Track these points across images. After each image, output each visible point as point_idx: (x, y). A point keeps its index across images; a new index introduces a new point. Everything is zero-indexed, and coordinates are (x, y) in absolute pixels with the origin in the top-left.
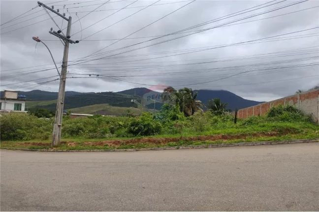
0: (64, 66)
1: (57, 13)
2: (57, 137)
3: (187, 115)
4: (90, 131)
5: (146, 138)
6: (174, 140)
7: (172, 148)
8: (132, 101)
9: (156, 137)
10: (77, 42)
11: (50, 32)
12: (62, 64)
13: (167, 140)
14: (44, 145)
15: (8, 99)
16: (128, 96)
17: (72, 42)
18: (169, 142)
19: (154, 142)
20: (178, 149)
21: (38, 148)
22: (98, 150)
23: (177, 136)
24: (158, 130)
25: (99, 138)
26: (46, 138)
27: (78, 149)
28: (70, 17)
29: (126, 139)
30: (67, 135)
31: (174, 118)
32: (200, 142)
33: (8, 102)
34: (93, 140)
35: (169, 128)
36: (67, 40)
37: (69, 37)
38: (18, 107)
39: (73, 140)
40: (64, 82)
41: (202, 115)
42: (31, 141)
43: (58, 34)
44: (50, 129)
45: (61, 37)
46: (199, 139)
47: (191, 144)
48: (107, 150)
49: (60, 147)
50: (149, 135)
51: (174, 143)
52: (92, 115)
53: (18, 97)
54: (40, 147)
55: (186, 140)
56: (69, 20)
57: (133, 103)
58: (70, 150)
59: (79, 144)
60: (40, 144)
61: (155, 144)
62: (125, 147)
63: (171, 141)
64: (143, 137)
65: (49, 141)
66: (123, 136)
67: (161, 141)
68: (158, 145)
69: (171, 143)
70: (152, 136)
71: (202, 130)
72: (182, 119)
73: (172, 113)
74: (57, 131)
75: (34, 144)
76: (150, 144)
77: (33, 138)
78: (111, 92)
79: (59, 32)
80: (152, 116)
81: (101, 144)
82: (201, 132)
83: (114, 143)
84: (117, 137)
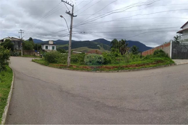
0: (71, 28)
1: (68, 4)
2: (69, 63)
3: (122, 54)
4: (81, 61)
5: (105, 66)
6: (116, 67)
7: (116, 71)
8: (98, 46)
9: (109, 65)
10: (76, 16)
11: (66, 13)
12: (70, 27)
13: (114, 67)
14: (64, 66)
15: (50, 44)
16: (96, 43)
17: (74, 16)
18: (114, 68)
19: (108, 68)
20: (118, 71)
21: (62, 68)
22: (85, 71)
23: (118, 65)
24: (110, 62)
25: (85, 65)
26: (65, 63)
27: (76, 69)
28: (73, 5)
29: (96, 66)
30: (72, 62)
31: (117, 56)
32: (127, 68)
33: (50, 45)
34: (83, 65)
35: (114, 61)
36: (72, 15)
37: (73, 14)
38: (53, 48)
39: (74, 65)
40: (71, 36)
41: (128, 54)
42: (60, 64)
43: (68, 13)
44: (66, 59)
45: (70, 14)
46: (127, 67)
47: (124, 69)
48: (88, 71)
49: (70, 68)
50: (106, 64)
51: (116, 69)
52: (81, 53)
53: (54, 43)
54: (63, 67)
55: (122, 67)
56: (73, 6)
57: (98, 47)
58: (74, 69)
59: (77, 67)
60: (63, 66)
61: (108, 69)
62: (96, 70)
63: (115, 68)
64: (103, 65)
65: (66, 64)
66: (95, 64)
67: (111, 68)
68: (109, 69)
69: (115, 69)
70: (107, 65)
71: (128, 62)
72: (120, 56)
73: (116, 53)
74: (69, 60)
75: (61, 65)
76: (106, 69)
77: (60, 63)
78: (88, 41)
79: (69, 12)
80: (107, 54)
81: (86, 68)
82: (128, 63)
83: (91, 67)
84: (92, 65)
